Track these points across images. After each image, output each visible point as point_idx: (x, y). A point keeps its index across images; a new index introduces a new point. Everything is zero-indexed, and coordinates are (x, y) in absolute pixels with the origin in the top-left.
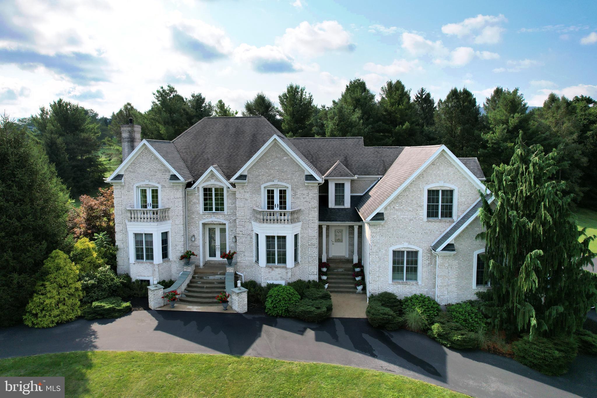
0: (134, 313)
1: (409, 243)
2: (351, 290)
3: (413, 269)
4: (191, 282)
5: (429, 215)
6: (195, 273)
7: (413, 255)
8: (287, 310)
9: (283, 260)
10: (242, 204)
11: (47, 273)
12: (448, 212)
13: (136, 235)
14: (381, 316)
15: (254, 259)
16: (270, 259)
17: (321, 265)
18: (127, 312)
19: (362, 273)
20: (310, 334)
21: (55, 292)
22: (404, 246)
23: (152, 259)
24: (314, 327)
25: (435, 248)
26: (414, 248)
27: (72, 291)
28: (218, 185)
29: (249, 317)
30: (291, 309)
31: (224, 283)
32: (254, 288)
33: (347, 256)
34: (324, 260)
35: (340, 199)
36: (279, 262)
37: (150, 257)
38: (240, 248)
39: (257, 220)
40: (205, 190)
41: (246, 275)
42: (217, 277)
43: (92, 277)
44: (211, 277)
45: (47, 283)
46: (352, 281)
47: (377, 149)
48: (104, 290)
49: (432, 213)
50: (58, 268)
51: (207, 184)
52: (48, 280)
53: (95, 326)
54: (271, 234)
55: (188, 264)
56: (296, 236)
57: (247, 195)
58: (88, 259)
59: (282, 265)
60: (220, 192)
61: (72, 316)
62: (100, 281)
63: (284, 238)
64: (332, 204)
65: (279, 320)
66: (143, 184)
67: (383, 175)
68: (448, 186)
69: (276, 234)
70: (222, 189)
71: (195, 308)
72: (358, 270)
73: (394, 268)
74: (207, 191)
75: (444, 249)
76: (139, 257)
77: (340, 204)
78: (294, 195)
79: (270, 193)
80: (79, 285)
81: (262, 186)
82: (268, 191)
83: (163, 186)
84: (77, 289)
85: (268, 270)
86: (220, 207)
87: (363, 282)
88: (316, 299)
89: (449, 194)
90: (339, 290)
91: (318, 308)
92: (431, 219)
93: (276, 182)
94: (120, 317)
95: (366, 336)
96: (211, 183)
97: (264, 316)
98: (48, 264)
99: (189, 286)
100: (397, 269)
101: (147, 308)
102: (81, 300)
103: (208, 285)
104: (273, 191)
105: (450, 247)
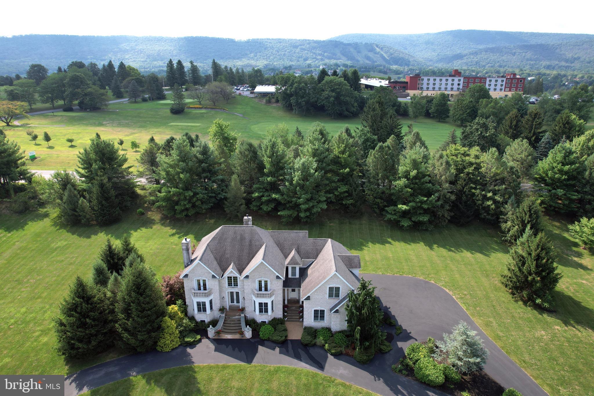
0: (203, 340)
1: (321, 307)
2: (297, 320)
3: (322, 317)
4: (225, 321)
5: (329, 296)
6: (226, 315)
7: (322, 312)
8: (269, 338)
9: (266, 311)
10: (247, 287)
11: (163, 329)
12: (337, 295)
13: (197, 302)
14: (306, 342)
15: (253, 309)
16: (261, 311)
17: (284, 306)
18: (200, 341)
19: (302, 311)
20: (277, 349)
21: (169, 337)
22: (319, 308)
23: (206, 311)
24: (279, 346)
25: (331, 310)
26: (323, 309)
27: (176, 335)
28: (235, 276)
29: (253, 341)
30: (270, 338)
31: (240, 321)
32: (254, 324)
33: (297, 298)
34: (286, 302)
35: (294, 273)
36: (265, 312)
37: (205, 310)
38: (246, 305)
39: (254, 294)
40: (228, 277)
41: (249, 315)
42: (237, 317)
43: (182, 326)
44: (234, 317)
45: (165, 334)
46: (298, 315)
47: (314, 240)
48: (187, 331)
49: (331, 295)
50: (168, 327)
51: (230, 275)
52: (165, 333)
53: (189, 350)
54: (261, 302)
55: (222, 313)
56: (272, 302)
57: (249, 284)
58: (177, 317)
59: (266, 313)
60: (235, 279)
61: (177, 346)
62: (185, 327)
63: (267, 303)
64: (290, 276)
65: (265, 342)
66: (198, 278)
67: (316, 259)
68: (338, 286)
69: (263, 302)
70: (236, 277)
71: (229, 337)
72: (301, 309)
73: (315, 316)
74: (229, 278)
75: (334, 312)
76: (199, 310)
77: (294, 276)
78: (271, 283)
79: (260, 282)
80: (178, 332)
81: (256, 280)
82: (259, 281)
83: (208, 279)
84: (177, 334)
85: (260, 316)
86: (236, 285)
87: (302, 317)
88: (281, 331)
89: (338, 289)
90: (292, 320)
91: (282, 337)
92: (330, 298)
93: (262, 278)
94: (198, 344)
95: (300, 350)
96: (232, 275)
97: (259, 340)
98: (164, 325)
99: (224, 323)
100: (316, 317)
101: (208, 338)
102: (179, 338)
103: (233, 322)
104: (261, 281)
105: (337, 311)
